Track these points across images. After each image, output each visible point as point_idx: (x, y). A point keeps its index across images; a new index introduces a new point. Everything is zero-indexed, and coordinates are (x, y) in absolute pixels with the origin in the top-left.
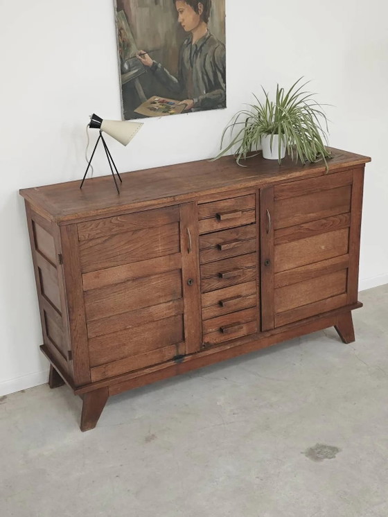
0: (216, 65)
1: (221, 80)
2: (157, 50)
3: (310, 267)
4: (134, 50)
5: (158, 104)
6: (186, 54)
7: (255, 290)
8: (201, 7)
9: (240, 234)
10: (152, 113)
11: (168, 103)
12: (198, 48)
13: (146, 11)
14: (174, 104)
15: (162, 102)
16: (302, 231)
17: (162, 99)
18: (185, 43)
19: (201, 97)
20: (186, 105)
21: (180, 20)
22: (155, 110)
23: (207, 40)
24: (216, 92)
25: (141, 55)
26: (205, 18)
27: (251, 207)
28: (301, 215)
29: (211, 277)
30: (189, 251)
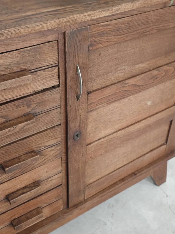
9: (33, 106)
16: (126, 89)
27: (52, 63)
28: (126, 67)
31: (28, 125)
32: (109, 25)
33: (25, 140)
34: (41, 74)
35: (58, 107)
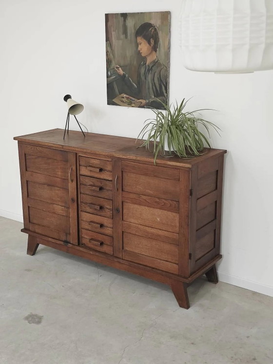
0: (161, 80)
1: (164, 91)
2: (126, 66)
3: (148, 229)
4: (113, 65)
5: (125, 99)
6: (143, 70)
7: (112, 226)
8: (152, 41)
9: (103, 184)
10: (121, 103)
11: (131, 99)
12: (150, 68)
13: (121, 42)
14: (134, 101)
15: (128, 98)
16: (141, 200)
17: (127, 96)
18: (142, 63)
20: (142, 103)
21: (139, 49)
22: (123, 102)
23: (156, 63)
24: (160, 98)
25: (117, 68)
26: (155, 49)
27: (110, 170)
28: (141, 188)
29: (86, 203)
30: (72, 181)
34: (106, 173)
35: (111, 191)
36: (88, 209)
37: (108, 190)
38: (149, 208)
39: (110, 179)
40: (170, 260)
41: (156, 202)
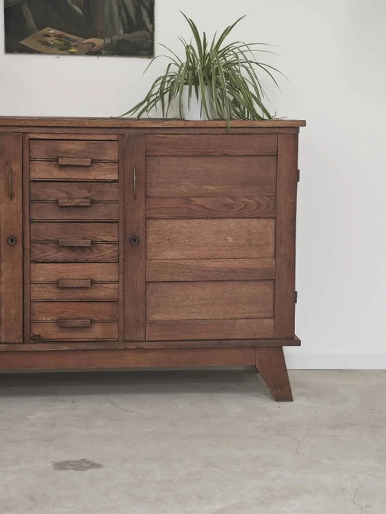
1: (147, 20)
3: (207, 264)
5: (53, 38)
7: (116, 278)
9: (93, 192)
10: (44, 48)
11: (67, 38)
14: (75, 41)
16: (192, 207)
17: (59, 32)
19: (116, 38)
20: (94, 45)
22: (48, 45)
24: (139, 33)
27: (112, 158)
28: (191, 184)
29: (46, 242)
30: (11, 196)
31: (83, 202)
32: (165, 137)
33: (83, 224)
34: (102, 166)
35: (117, 202)
36: (52, 254)
37: (106, 203)
38: (209, 221)
39: (114, 177)
40: (255, 315)
41: (226, 205)
